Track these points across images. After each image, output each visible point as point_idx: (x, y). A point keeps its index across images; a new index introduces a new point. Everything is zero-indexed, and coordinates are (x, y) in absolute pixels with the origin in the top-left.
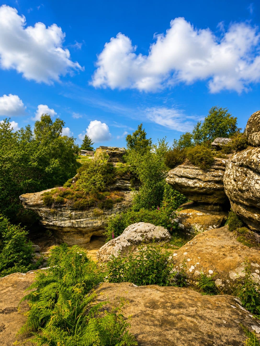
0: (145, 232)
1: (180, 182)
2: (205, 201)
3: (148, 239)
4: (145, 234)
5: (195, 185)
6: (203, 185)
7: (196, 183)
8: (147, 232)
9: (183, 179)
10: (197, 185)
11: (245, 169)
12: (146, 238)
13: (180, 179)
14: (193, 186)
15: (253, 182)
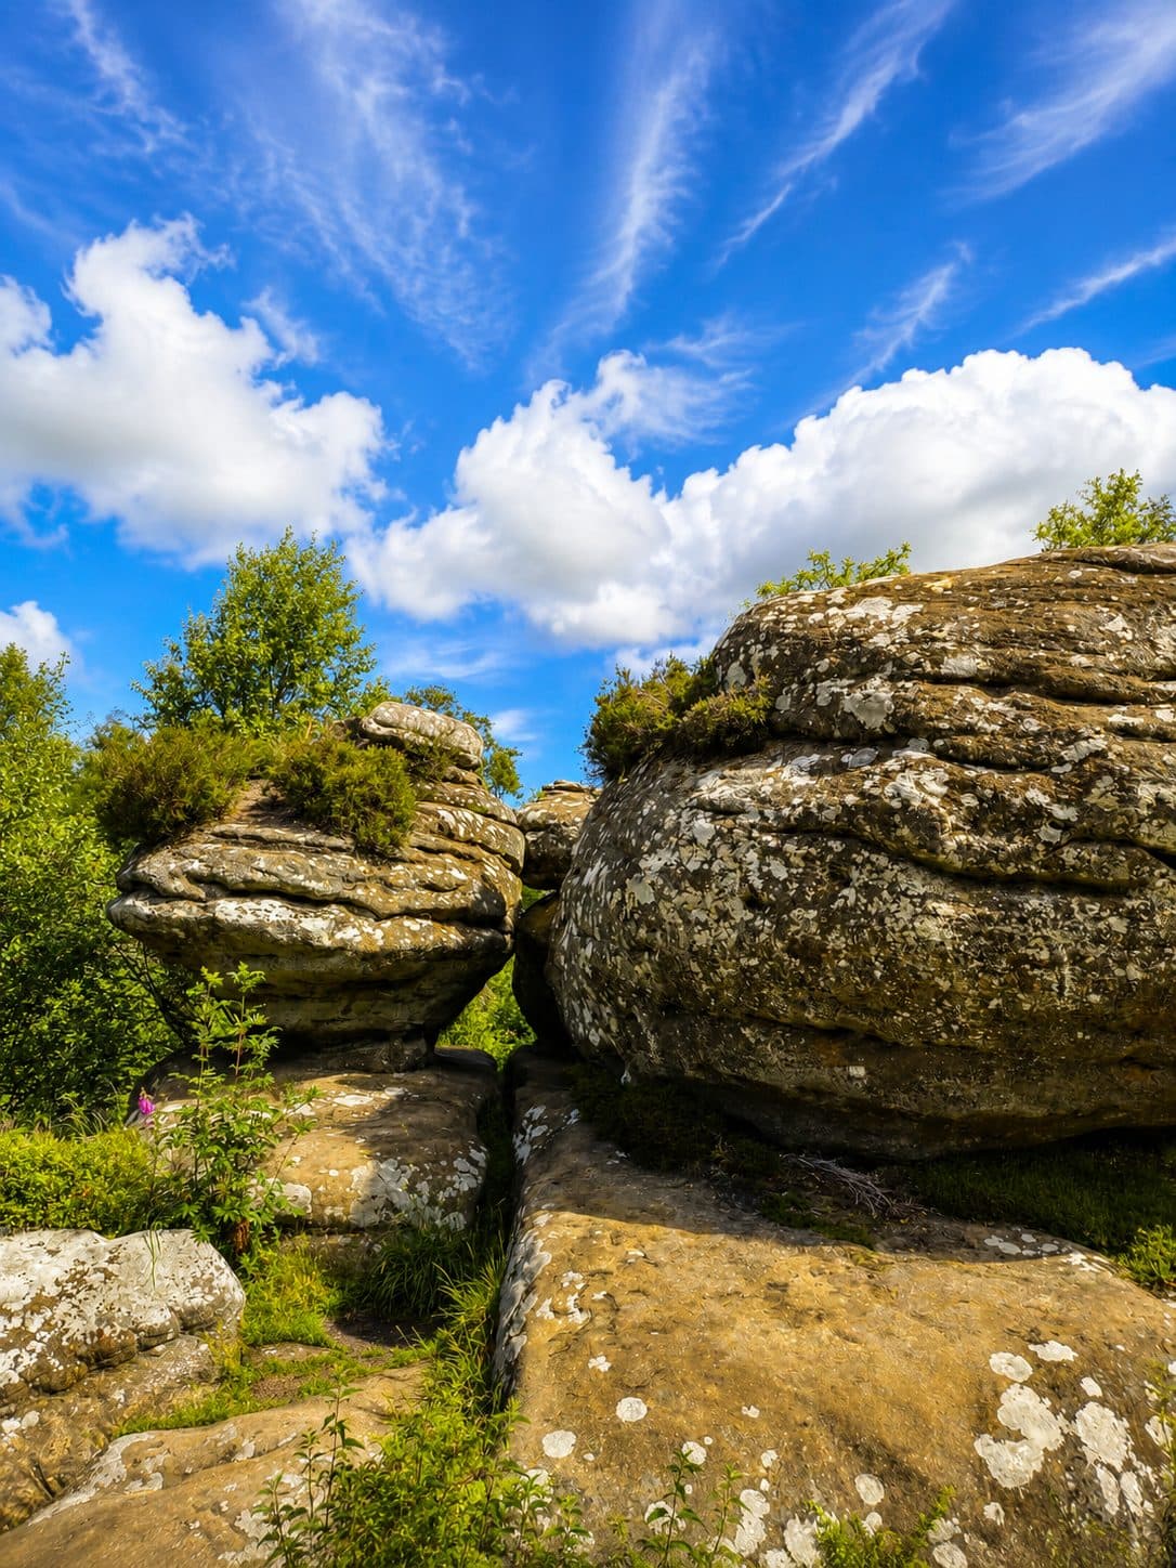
0: (37, 1304)
1: (249, 919)
2: (370, 1021)
3: (60, 1352)
4: (35, 1324)
5: (339, 935)
6: (379, 934)
7: (341, 924)
8: (53, 1302)
9: (266, 903)
10: (349, 934)
11: (837, 846)
12: (55, 1347)
13: (249, 905)
14: (327, 942)
15: (905, 911)
